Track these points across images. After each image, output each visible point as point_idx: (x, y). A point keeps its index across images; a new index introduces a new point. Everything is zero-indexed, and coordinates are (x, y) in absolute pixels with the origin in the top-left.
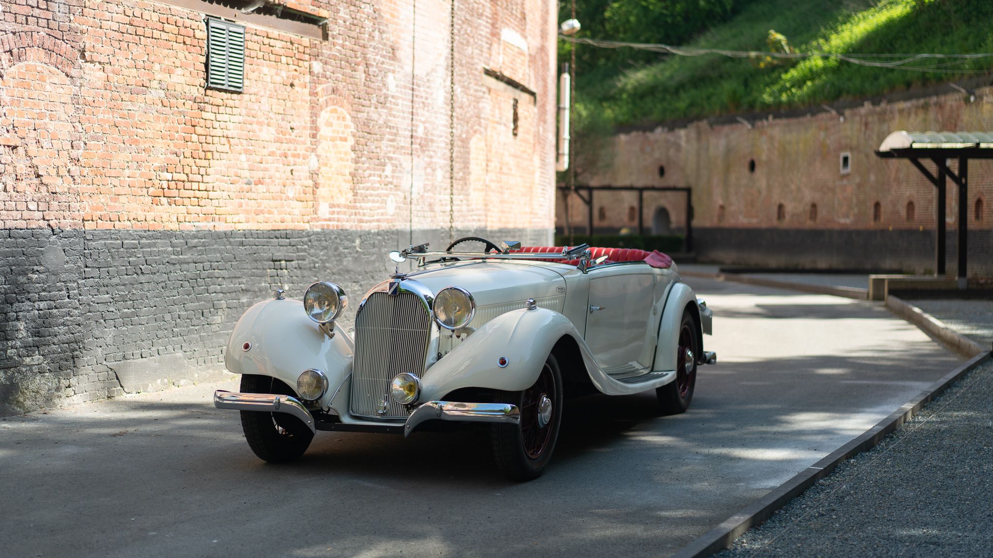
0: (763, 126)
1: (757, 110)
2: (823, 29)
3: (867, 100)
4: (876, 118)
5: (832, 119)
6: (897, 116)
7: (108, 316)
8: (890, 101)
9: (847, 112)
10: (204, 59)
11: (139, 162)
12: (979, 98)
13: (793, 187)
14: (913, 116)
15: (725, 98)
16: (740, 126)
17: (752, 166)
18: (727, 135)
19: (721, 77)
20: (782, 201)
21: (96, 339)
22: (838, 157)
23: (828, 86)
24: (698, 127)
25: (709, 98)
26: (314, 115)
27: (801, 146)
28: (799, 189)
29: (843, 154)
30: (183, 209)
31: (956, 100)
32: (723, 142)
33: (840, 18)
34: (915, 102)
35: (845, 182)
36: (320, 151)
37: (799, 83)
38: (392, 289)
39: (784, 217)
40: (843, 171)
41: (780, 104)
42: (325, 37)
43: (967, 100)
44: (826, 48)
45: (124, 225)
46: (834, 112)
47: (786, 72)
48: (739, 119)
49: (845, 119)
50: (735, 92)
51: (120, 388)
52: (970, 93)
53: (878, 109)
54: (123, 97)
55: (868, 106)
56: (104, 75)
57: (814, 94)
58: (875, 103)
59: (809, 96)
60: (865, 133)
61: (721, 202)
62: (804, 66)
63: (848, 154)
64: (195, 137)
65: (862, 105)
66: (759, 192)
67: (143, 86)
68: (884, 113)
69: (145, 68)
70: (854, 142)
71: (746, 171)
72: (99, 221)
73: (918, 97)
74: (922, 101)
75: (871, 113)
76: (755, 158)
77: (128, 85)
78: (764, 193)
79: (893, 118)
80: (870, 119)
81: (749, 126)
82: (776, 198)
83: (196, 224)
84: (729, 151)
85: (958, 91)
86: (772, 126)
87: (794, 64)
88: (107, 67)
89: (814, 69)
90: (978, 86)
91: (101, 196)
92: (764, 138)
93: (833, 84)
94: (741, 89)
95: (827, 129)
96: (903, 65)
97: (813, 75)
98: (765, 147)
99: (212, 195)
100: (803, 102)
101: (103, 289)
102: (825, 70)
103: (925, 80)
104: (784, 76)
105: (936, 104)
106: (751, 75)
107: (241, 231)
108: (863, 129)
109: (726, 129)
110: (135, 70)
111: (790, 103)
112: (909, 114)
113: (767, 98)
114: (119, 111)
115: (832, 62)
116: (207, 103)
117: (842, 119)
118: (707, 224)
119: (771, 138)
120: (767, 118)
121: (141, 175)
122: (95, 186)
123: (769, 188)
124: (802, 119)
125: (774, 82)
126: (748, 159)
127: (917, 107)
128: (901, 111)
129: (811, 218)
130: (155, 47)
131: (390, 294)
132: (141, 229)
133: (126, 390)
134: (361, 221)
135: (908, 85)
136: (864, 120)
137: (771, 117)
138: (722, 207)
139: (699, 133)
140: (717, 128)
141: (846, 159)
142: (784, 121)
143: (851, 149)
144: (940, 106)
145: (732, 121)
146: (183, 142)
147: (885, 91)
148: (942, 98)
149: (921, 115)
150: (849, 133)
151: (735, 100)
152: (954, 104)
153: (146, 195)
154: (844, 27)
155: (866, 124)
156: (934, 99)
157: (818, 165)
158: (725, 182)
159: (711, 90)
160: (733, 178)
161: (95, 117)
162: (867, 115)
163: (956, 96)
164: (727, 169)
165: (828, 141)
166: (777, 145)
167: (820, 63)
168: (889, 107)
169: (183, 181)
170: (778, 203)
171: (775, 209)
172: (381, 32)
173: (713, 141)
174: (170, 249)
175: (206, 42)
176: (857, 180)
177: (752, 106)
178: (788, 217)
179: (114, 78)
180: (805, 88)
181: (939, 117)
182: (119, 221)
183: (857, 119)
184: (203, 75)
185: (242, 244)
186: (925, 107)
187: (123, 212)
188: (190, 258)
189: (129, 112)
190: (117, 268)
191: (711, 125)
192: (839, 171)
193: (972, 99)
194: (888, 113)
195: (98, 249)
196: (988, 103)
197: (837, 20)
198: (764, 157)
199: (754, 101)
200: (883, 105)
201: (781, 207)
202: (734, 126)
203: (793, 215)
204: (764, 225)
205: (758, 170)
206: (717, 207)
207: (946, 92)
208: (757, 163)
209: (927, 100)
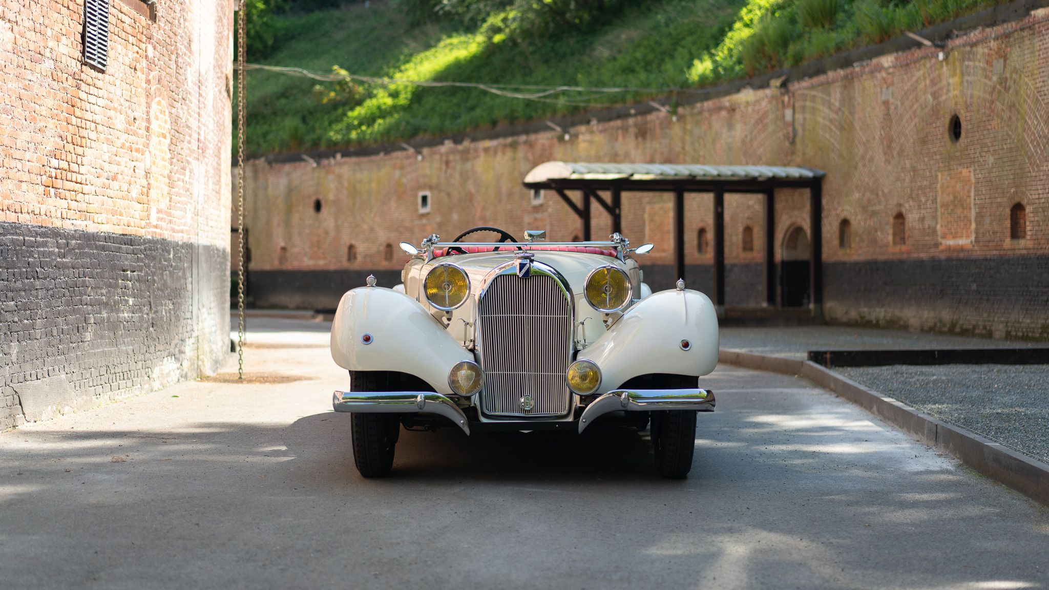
0: (329, 165)
1: (323, 147)
2: (385, 68)
3: (448, 138)
4: (458, 157)
5: (408, 157)
6: (482, 154)
7: (14, 327)
8: (474, 140)
9: (426, 151)
10: (80, 29)
11: (37, 144)
12: (575, 136)
13: (365, 227)
14: (500, 154)
15: (285, 136)
16: (303, 164)
17: (318, 206)
18: (288, 174)
19: (275, 113)
20: (353, 242)
21: (5, 354)
22: (416, 196)
23: (404, 123)
24: (254, 165)
25: (265, 135)
26: (149, 105)
27: (374, 185)
28: (372, 230)
29: (422, 193)
30: (64, 204)
31: (548, 139)
32: (283, 182)
33: (402, 57)
34: (501, 141)
35: (424, 221)
36: (151, 148)
37: (370, 120)
38: (524, 271)
39: (355, 258)
40: (422, 211)
41: (349, 142)
42: (153, 17)
43: (561, 139)
44: (392, 87)
45: (25, 219)
46: (411, 151)
47: (352, 109)
48: (305, 157)
49: (424, 158)
50: (296, 129)
51: (22, 415)
52: (565, 131)
53: (460, 147)
54: (26, 64)
55: (448, 145)
56: (12, 36)
57: (388, 132)
58: (457, 140)
59: (382, 134)
60: (446, 172)
61: (282, 244)
62: (370, 104)
63: (427, 193)
64: (74, 120)
65: (442, 143)
66: (327, 233)
67: (40, 54)
68: (466, 151)
69: (42, 32)
70: (434, 181)
71: (311, 211)
72: (7, 212)
73: (505, 135)
74: (509, 140)
75: (453, 152)
76: (321, 197)
77: (29, 50)
78: (332, 234)
79: (477, 157)
80: (451, 157)
81: (315, 165)
82: (346, 238)
83: (74, 222)
84: (290, 190)
85: (553, 129)
86: (340, 164)
87: (360, 103)
88: (15, 27)
89: (383, 107)
90: (573, 124)
91: (9, 181)
92: (331, 177)
93: (408, 123)
94: (302, 128)
95: (402, 168)
96: (545, 97)
97: (383, 113)
98: (332, 186)
99: (86, 189)
100: (376, 141)
101: (10, 294)
102: (395, 108)
103: (512, 119)
104: (350, 114)
105: (525, 142)
106: (311, 113)
107: (103, 234)
108: (444, 167)
109: (287, 167)
110: (34, 33)
111: (360, 141)
112: (496, 152)
113: (334, 135)
114: (23, 80)
115: (403, 100)
116: (82, 80)
117: (420, 158)
118: (267, 267)
119: (340, 177)
120: (334, 157)
121: (38, 159)
122: (5, 168)
123: (338, 228)
124: (373, 158)
125: (339, 120)
126: (314, 199)
127: (505, 146)
128: (486, 150)
129: (386, 259)
130: (49, 9)
131: (520, 276)
132: (37, 224)
133: (27, 418)
134: (174, 231)
135: (494, 123)
136: (444, 158)
137: (339, 156)
138: (284, 249)
139: (256, 172)
140: (277, 166)
141: (424, 199)
142: (354, 160)
143: (431, 188)
144: (530, 145)
145: (296, 158)
146: (65, 123)
147: (468, 130)
148: (533, 137)
149: (509, 154)
150: (428, 172)
151: (297, 138)
152: (547, 142)
153: (40, 185)
154: (408, 66)
155: (447, 163)
156: (523, 138)
157: (393, 204)
158: (287, 222)
159: (266, 127)
160: (295, 219)
161: (5, 85)
162: (448, 154)
163: (548, 135)
164: (289, 210)
165: (404, 180)
166: (346, 184)
167: (389, 101)
168: (472, 146)
169: (66, 170)
170: (348, 244)
171: (345, 250)
172: (185, 20)
173: (272, 179)
174: (57, 250)
175: (83, 8)
176: (438, 219)
177: (316, 144)
178: (359, 258)
179: (20, 41)
180: (376, 126)
181: (530, 155)
182: (21, 212)
183: (437, 157)
184: (80, 47)
185: (103, 248)
186: (514, 146)
187: (25, 203)
188: (70, 262)
189: (30, 82)
190: (20, 269)
191: (270, 163)
192: (417, 210)
193: (567, 137)
194: (472, 151)
195: (8, 246)
196: (584, 141)
197: (398, 60)
198: (331, 197)
199: (319, 139)
200: (466, 143)
201: (351, 247)
202: (297, 164)
203: (365, 257)
204: (332, 267)
205: (324, 210)
206: (278, 248)
207: (536, 131)
208: (323, 203)
209: (515, 138)
